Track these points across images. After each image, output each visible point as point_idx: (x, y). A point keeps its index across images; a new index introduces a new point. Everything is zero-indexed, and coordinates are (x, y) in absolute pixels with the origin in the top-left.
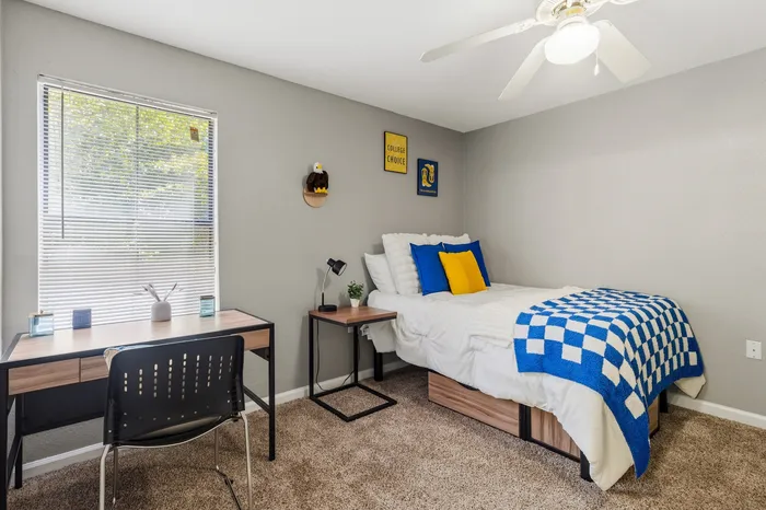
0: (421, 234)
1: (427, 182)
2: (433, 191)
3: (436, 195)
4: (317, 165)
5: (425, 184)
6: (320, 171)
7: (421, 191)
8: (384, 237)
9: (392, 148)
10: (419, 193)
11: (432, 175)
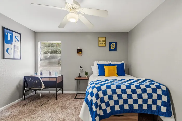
0: (107, 61)
1: (113, 48)
2: (115, 50)
3: (116, 51)
4: (79, 48)
5: (112, 48)
6: (79, 49)
7: (111, 50)
8: (94, 62)
9: (100, 41)
10: (110, 51)
11: (114, 46)
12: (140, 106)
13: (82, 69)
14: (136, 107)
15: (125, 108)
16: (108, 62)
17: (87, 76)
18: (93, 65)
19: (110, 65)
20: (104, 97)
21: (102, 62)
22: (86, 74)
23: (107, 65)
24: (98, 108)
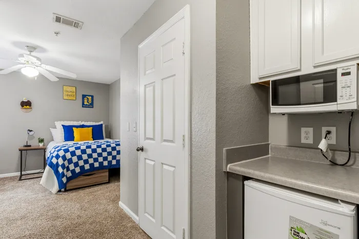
1: (88, 102)
2: (91, 105)
3: (93, 107)
4: (24, 98)
6: (25, 101)
8: (55, 122)
9: (67, 91)
10: (83, 107)
11: (90, 100)
12: (110, 162)
13: (31, 133)
14: (106, 163)
15: (95, 166)
16: (80, 122)
17: (43, 143)
18: (55, 127)
19: (83, 126)
20: (73, 158)
21: (69, 122)
22: (41, 141)
23: (77, 127)
24: (65, 170)
